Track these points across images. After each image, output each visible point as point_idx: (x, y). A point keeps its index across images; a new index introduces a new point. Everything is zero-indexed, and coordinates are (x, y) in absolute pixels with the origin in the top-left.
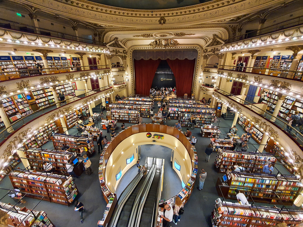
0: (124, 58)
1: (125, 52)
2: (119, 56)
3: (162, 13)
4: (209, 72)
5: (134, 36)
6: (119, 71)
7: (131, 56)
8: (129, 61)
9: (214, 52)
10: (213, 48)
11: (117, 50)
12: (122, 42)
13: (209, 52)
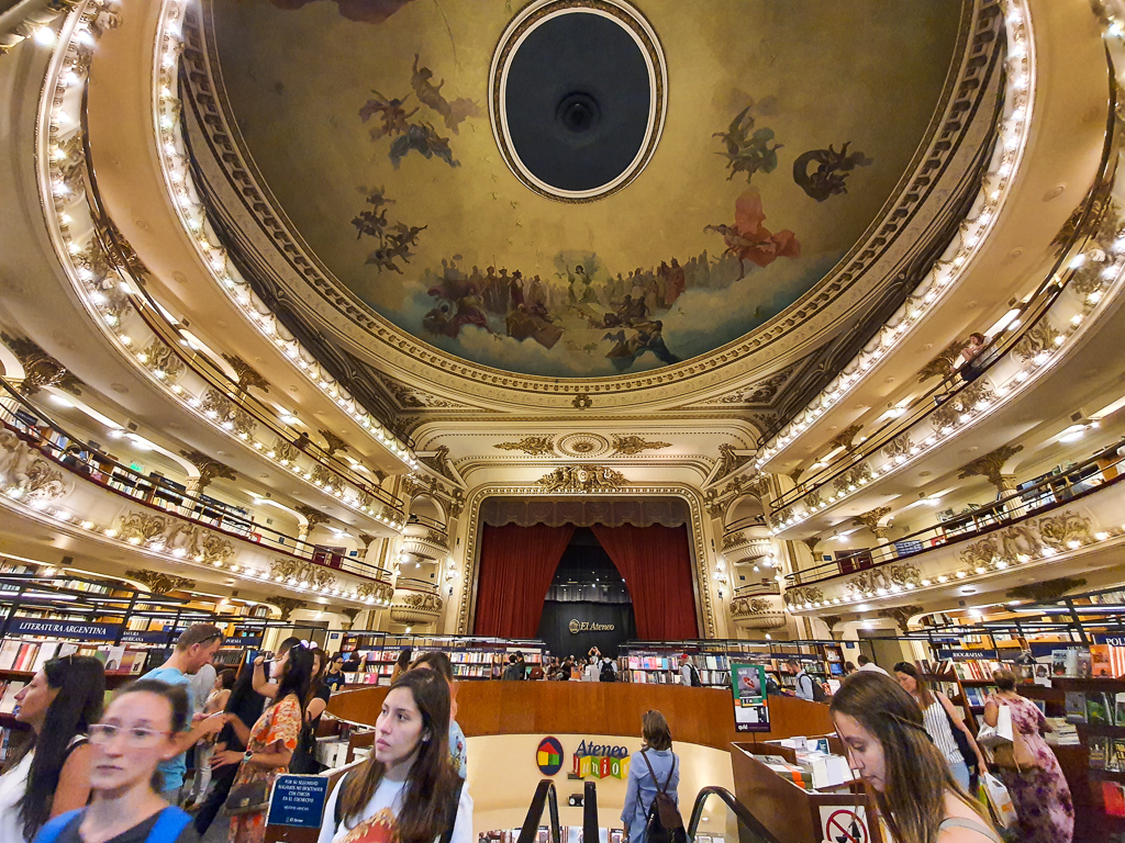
0: (453, 510)
1: (459, 494)
2: (439, 499)
3: (582, 385)
4: (745, 540)
5: (498, 446)
6: (428, 539)
7: (474, 513)
8: (465, 527)
9: (738, 488)
10: (732, 481)
11: (439, 481)
12: (458, 467)
13: (723, 493)
